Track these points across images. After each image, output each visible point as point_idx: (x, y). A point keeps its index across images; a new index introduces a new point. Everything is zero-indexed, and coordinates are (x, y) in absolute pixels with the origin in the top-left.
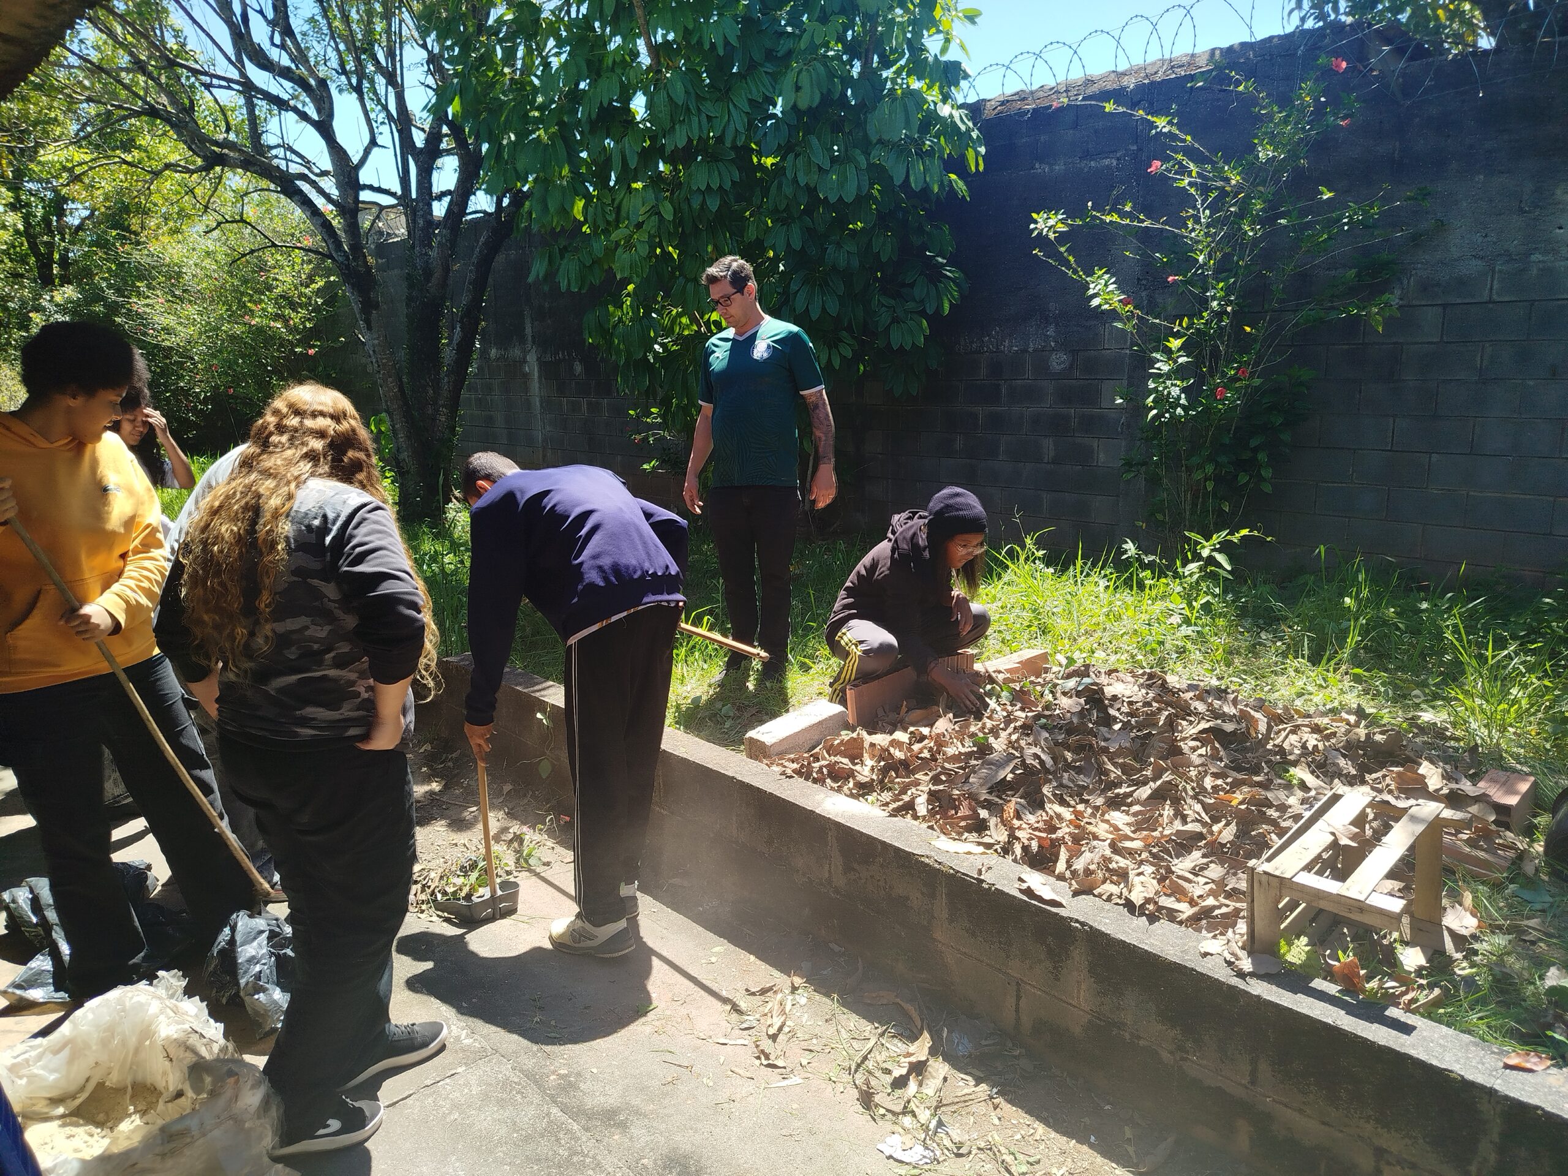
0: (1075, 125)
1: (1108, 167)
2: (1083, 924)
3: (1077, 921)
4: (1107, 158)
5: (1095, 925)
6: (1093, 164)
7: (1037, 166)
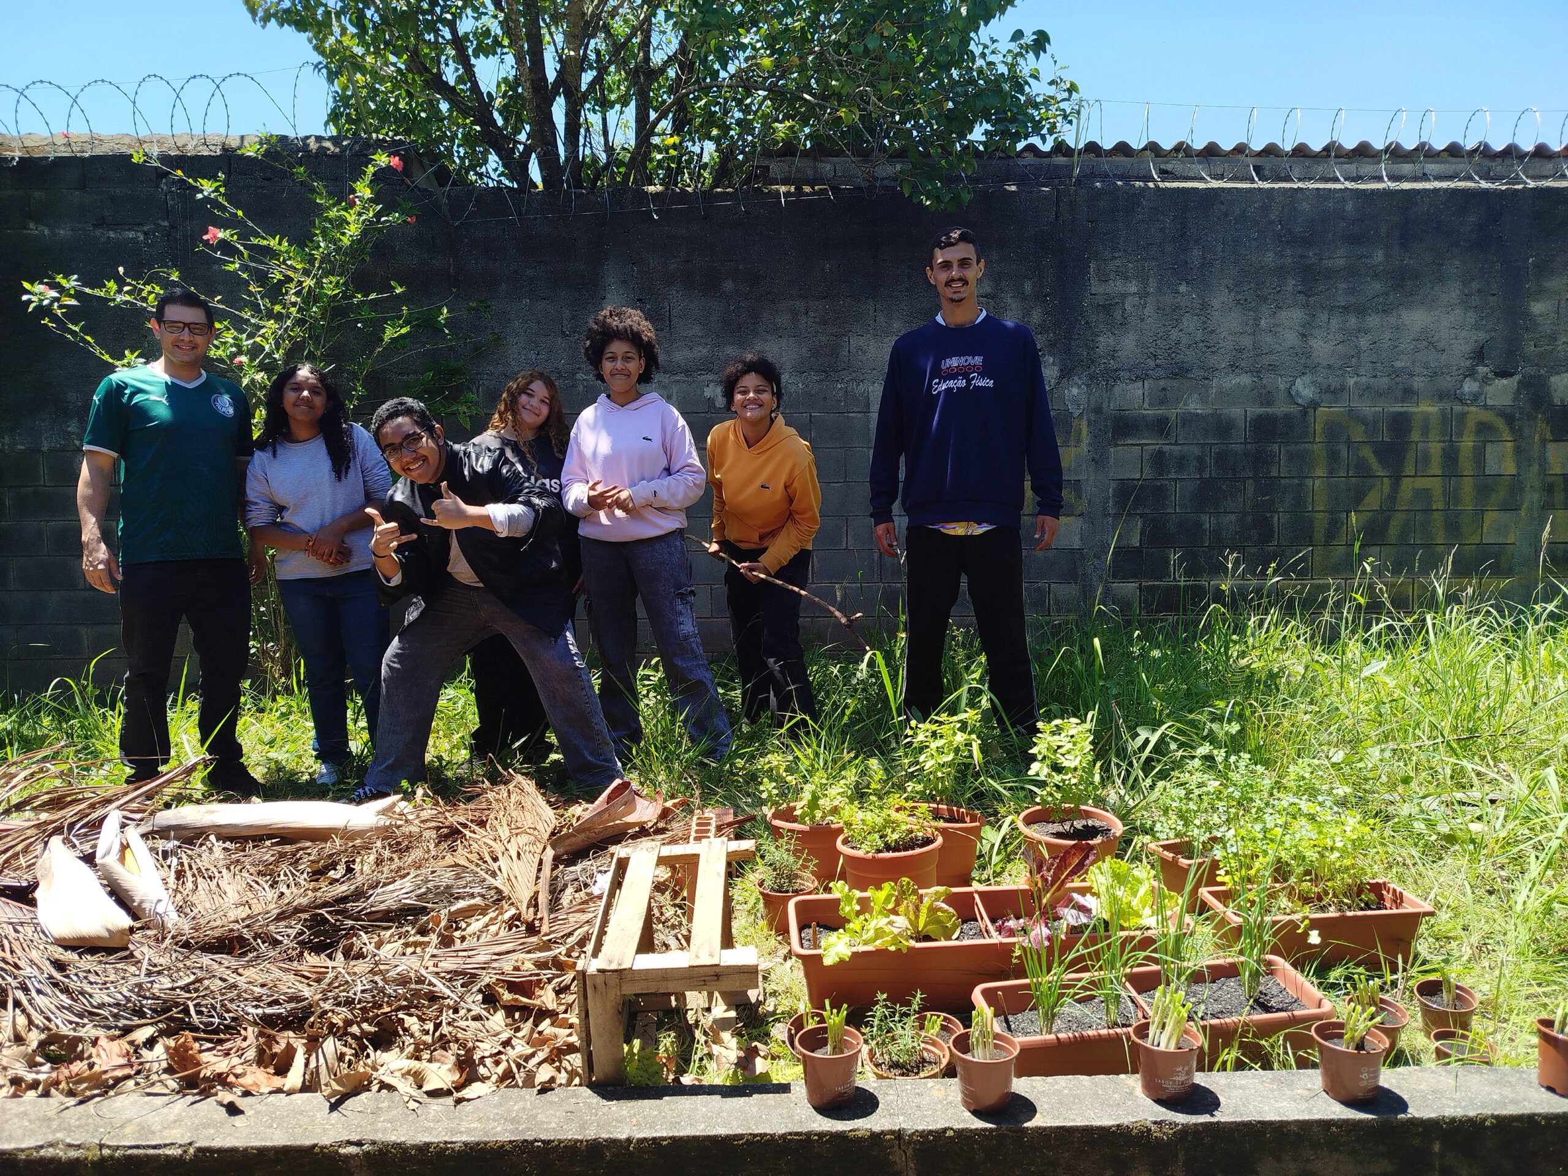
0: (82, 186)
1: (134, 240)
2: (359, 1144)
3: (350, 1143)
4: (130, 230)
5: (380, 1137)
6: (112, 234)
7: (32, 225)
